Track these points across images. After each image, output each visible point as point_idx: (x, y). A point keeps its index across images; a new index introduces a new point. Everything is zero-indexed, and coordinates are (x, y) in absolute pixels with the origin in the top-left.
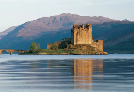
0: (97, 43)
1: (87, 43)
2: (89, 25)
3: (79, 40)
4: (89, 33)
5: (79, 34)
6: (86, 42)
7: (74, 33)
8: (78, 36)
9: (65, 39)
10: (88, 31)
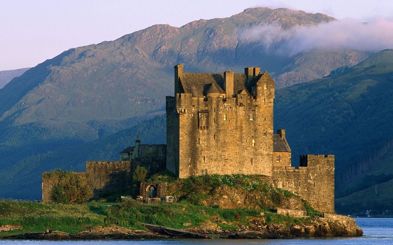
0: (303, 170)
1: (248, 170)
2: (260, 76)
3: (205, 153)
4: (260, 120)
5: (203, 123)
6: (241, 163)
7: (178, 115)
8: (202, 135)
9: (136, 150)
10: (252, 108)
